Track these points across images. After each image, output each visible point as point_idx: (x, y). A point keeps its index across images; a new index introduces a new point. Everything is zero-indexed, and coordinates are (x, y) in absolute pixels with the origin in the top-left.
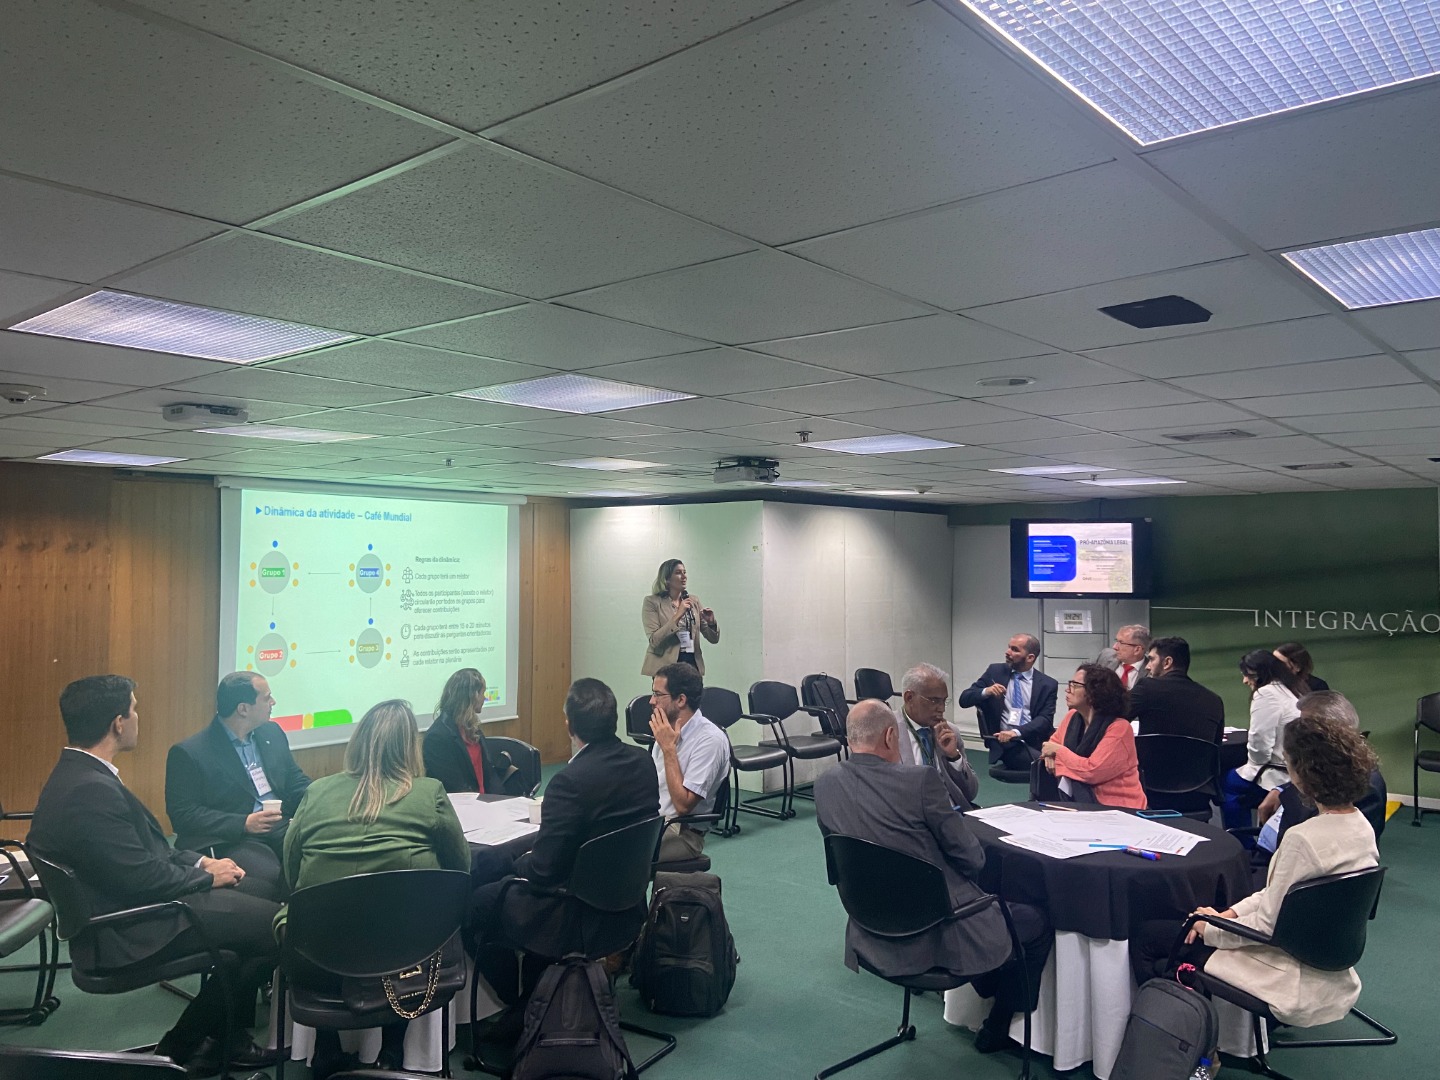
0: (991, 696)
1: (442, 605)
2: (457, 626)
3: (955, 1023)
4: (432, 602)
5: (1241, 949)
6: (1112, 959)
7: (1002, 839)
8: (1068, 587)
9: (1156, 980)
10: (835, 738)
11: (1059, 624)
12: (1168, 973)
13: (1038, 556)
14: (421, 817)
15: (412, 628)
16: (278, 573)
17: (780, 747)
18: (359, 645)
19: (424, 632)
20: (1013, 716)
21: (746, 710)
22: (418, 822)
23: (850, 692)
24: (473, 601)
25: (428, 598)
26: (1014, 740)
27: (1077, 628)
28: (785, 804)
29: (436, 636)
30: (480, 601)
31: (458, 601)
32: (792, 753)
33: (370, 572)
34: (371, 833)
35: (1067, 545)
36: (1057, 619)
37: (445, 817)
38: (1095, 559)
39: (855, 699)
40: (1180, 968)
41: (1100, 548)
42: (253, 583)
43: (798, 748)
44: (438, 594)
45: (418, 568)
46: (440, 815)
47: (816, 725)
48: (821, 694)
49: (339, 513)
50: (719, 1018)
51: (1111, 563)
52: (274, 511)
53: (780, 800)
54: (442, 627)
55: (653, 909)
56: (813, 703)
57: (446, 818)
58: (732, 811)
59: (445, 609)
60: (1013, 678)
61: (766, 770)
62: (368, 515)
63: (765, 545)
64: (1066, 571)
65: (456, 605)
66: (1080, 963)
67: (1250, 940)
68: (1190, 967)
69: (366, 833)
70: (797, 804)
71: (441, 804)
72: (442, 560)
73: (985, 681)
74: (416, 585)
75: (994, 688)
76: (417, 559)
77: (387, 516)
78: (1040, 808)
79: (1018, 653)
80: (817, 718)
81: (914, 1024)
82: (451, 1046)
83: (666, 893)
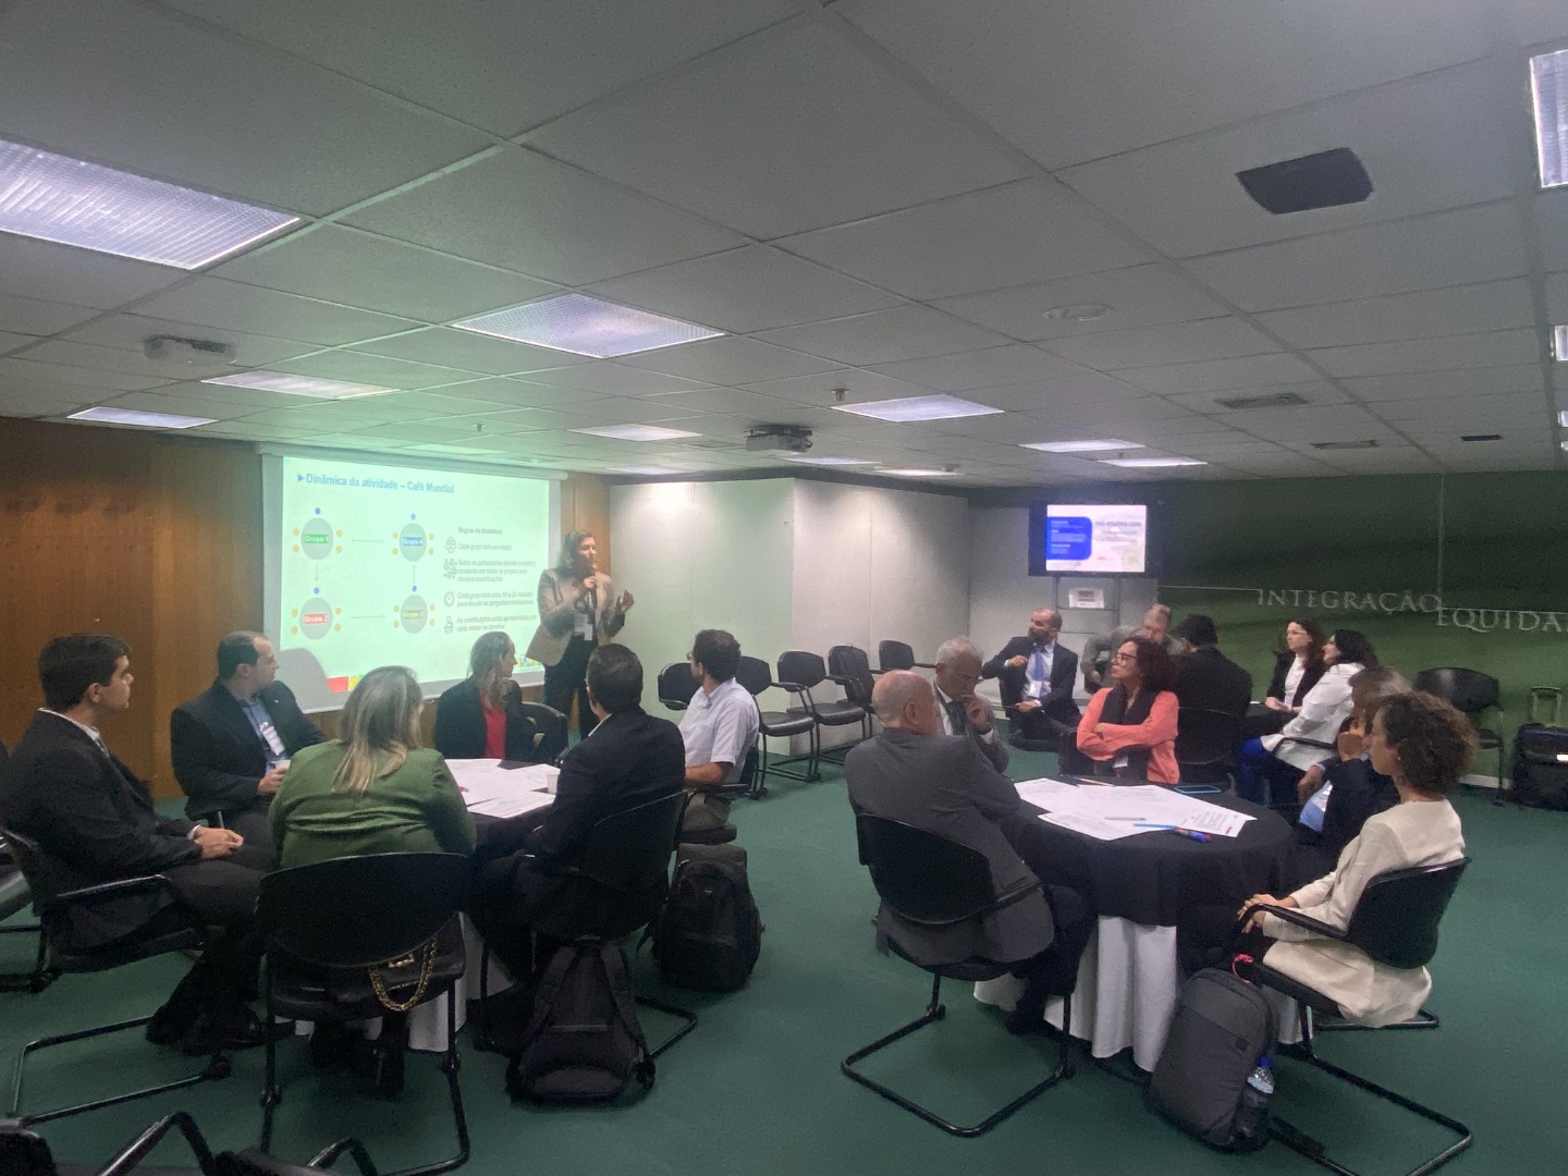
0: (1012, 667)
1: (485, 575)
2: (500, 595)
3: (985, 1001)
4: (475, 571)
5: (1307, 942)
6: (1159, 946)
7: (1040, 817)
8: (1085, 566)
9: (1211, 971)
10: (859, 706)
11: (1073, 601)
12: (1223, 962)
13: (1055, 535)
14: (414, 790)
15: (456, 596)
16: (321, 539)
17: (808, 714)
18: (403, 611)
19: (467, 600)
20: (1034, 688)
21: (775, 678)
22: (412, 797)
23: (874, 663)
24: (516, 572)
25: (471, 567)
26: (1035, 710)
27: (1092, 605)
28: (813, 766)
29: (479, 604)
30: (522, 572)
31: (501, 571)
32: (819, 719)
33: (413, 542)
34: (357, 809)
35: (1084, 526)
36: (1071, 597)
37: (443, 791)
38: (1109, 540)
39: (879, 668)
40: (1236, 959)
41: (1115, 529)
42: (296, 549)
43: (824, 715)
44: (481, 563)
45: (461, 538)
46: (438, 789)
47: (841, 693)
48: (847, 664)
49: (382, 482)
50: (740, 995)
51: (1126, 544)
52: (316, 480)
53: (805, 764)
54: (485, 595)
55: (675, 884)
56: (839, 673)
57: (446, 792)
58: (760, 773)
59: (488, 579)
60: (1035, 651)
61: (794, 736)
62: (411, 486)
63: (796, 522)
64: (1082, 551)
65: (499, 575)
66: (1123, 947)
67: (1316, 933)
68: (1248, 959)
69: (352, 810)
70: (824, 768)
71: (440, 777)
72: (485, 531)
73: (1007, 653)
74: (458, 555)
75: (1017, 660)
76: (460, 530)
77: (430, 487)
78: (1075, 783)
79: (1041, 628)
80: (843, 687)
81: (944, 1003)
82: (459, 1023)
83: (690, 866)
